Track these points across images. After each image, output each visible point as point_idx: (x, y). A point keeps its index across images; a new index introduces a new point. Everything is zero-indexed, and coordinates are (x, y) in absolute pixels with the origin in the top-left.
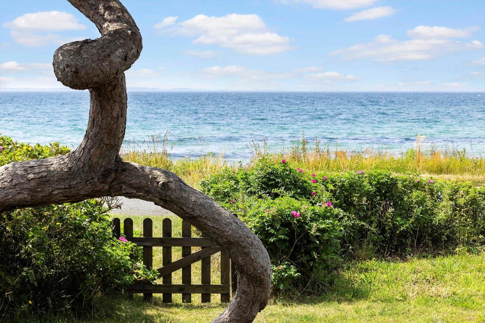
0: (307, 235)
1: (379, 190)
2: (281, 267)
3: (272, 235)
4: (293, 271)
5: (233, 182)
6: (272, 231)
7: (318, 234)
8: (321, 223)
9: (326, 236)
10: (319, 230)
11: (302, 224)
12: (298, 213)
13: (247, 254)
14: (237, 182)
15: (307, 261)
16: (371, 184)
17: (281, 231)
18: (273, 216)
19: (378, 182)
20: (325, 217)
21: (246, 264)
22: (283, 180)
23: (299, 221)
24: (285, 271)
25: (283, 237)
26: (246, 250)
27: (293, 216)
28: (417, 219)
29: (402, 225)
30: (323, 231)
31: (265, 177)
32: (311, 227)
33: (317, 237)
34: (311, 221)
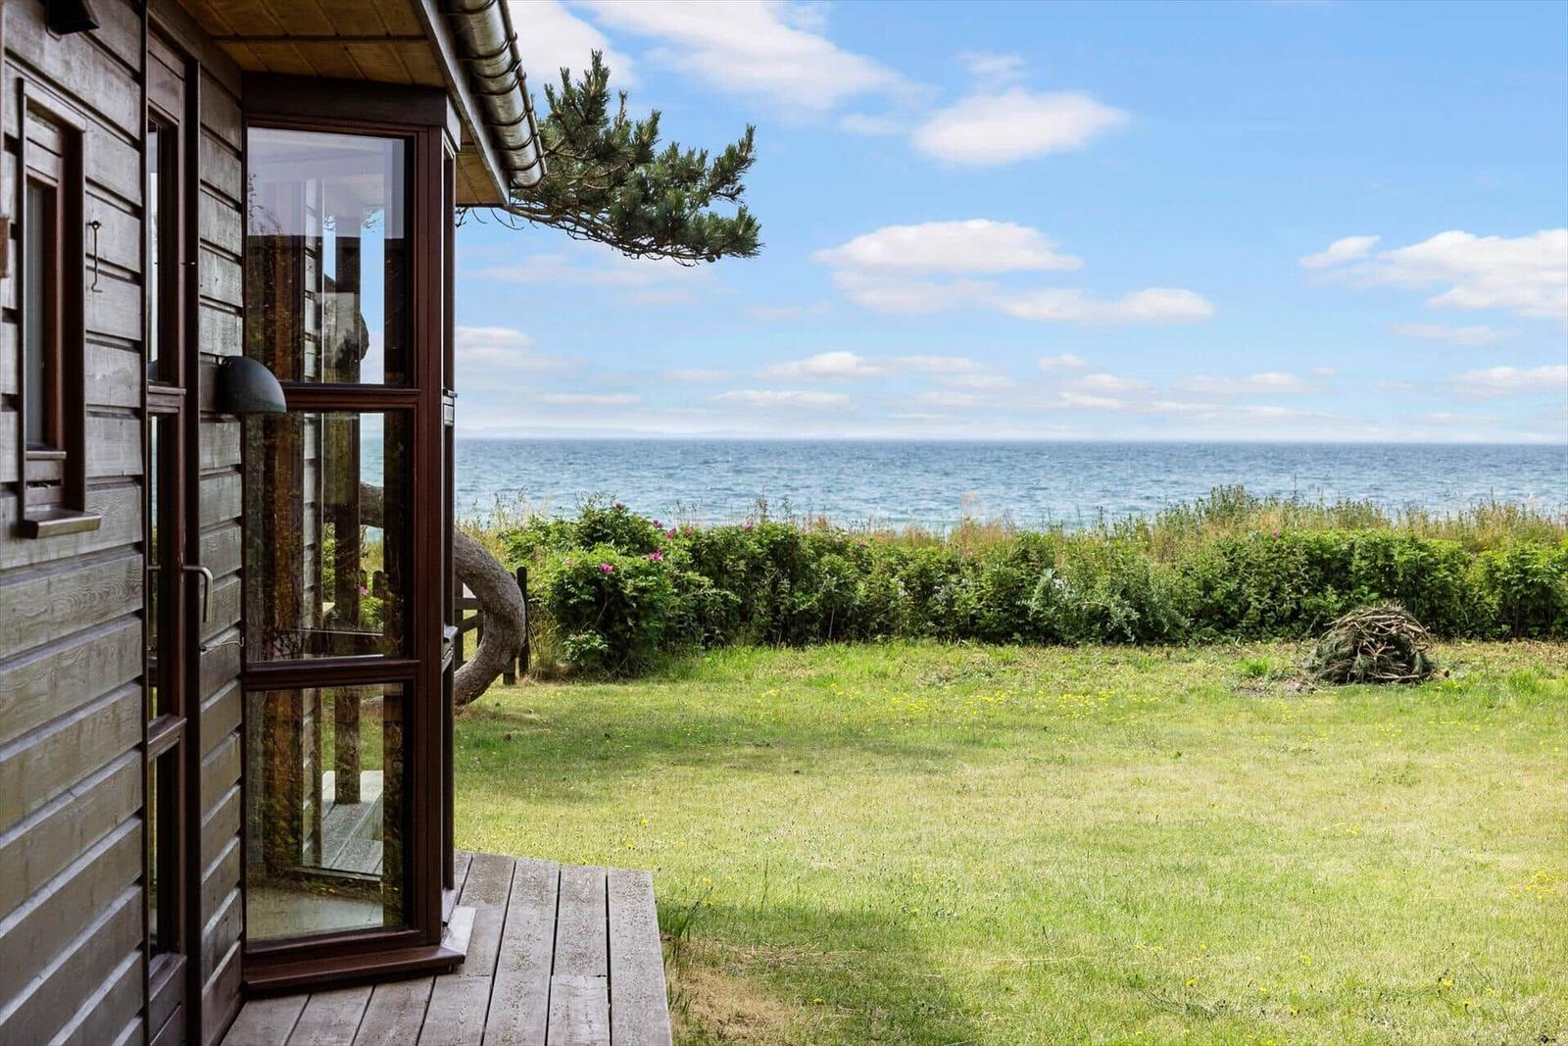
0: (620, 594)
1: (773, 552)
2: (583, 637)
3: (574, 595)
4: (598, 642)
5: (541, 534)
6: (573, 590)
7: (635, 594)
8: (642, 581)
9: (647, 597)
10: (636, 589)
11: (615, 581)
12: (611, 568)
13: (493, 589)
14: (547, 534)
15: (623, 631)
16: (760, 543)
17: (585, 590)
18: (576, 570)
19: (772, 542)
20: (648, 573)
21: (492, 600)
22: (614, 530)
23: (611, 577)
24: (587, 642)
25: (587, 597)
26: (492, 584)
27: (603, 572)
28: (829, 595)
29: (803, 602)
30: (643, 590)
31: (589, 527)
32: (626, 584)
33: (634, 598)
34: (626, 578)
